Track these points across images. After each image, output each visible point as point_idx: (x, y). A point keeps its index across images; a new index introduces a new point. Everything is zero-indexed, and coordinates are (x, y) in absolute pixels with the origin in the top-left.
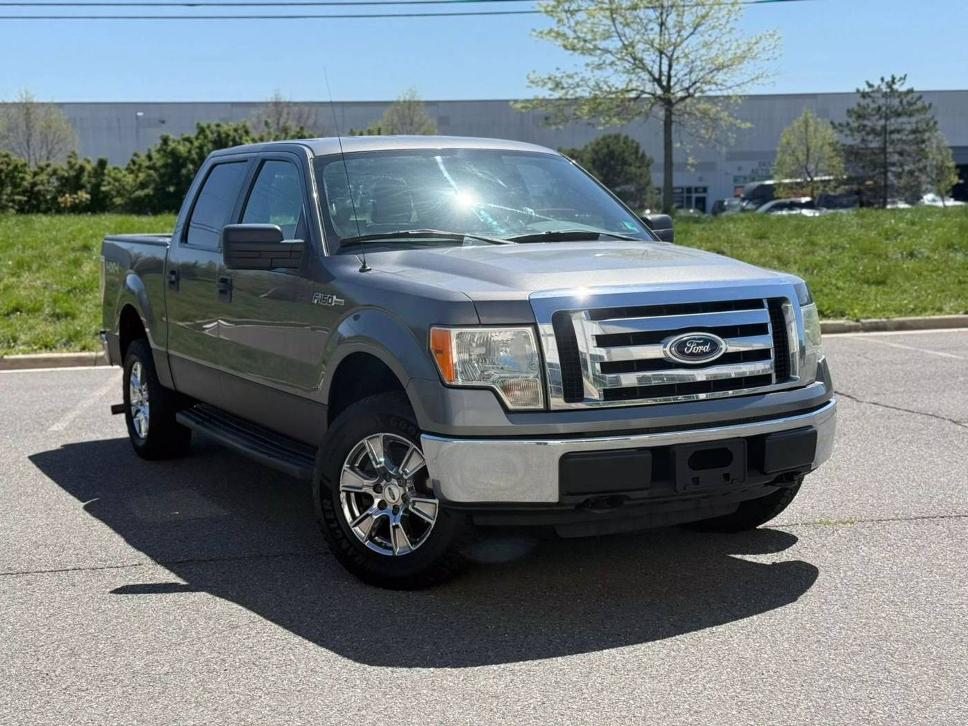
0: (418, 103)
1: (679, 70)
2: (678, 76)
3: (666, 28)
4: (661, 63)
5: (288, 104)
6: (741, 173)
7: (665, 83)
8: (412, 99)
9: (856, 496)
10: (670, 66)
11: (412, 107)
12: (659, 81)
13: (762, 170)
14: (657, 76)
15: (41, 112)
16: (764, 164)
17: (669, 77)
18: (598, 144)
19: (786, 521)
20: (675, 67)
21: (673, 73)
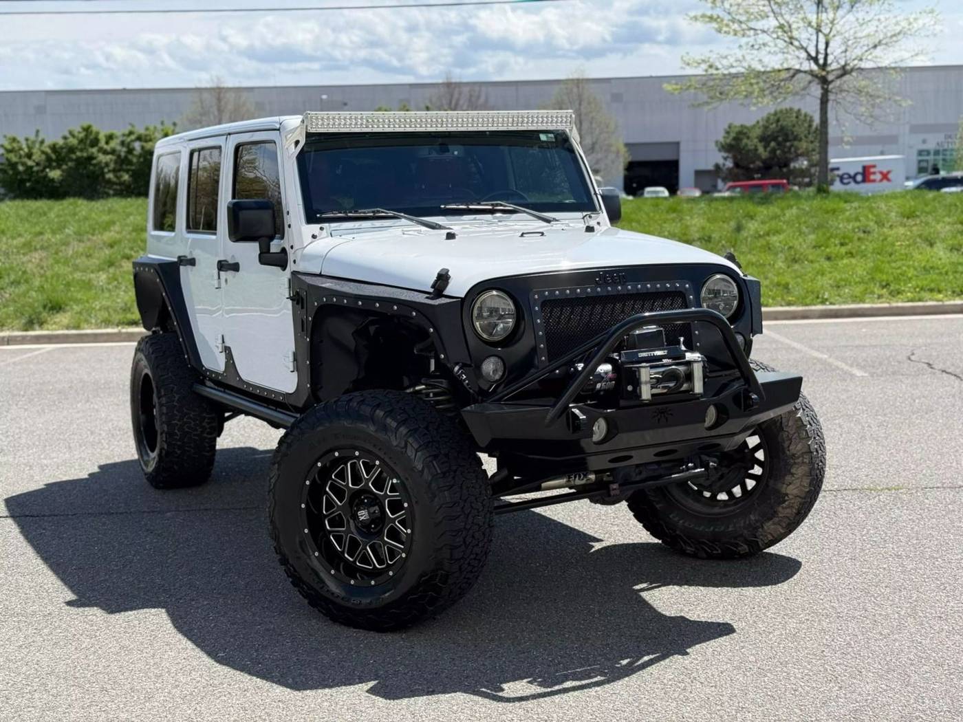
0: (588, 80)
1: (836, 48)
2: (835, 54)
3: (823, 7)
4: (817, 41)
5: (459, 85)
6: (925, 147)
7: (821, 61)
8: (581, 77)
9: (913, 466)
10: (827, 44)
11: (580, 85)
12: (816, 60)
13: (948, 143)
14: (813, 54)
15: (231, 96)
16: (950, 137)
17: (826, 55)
18: (768, 119)
19: (836, 487)
20: (831, 44)
21: (829, 51)
